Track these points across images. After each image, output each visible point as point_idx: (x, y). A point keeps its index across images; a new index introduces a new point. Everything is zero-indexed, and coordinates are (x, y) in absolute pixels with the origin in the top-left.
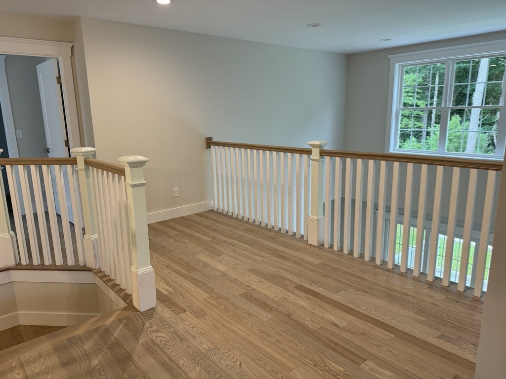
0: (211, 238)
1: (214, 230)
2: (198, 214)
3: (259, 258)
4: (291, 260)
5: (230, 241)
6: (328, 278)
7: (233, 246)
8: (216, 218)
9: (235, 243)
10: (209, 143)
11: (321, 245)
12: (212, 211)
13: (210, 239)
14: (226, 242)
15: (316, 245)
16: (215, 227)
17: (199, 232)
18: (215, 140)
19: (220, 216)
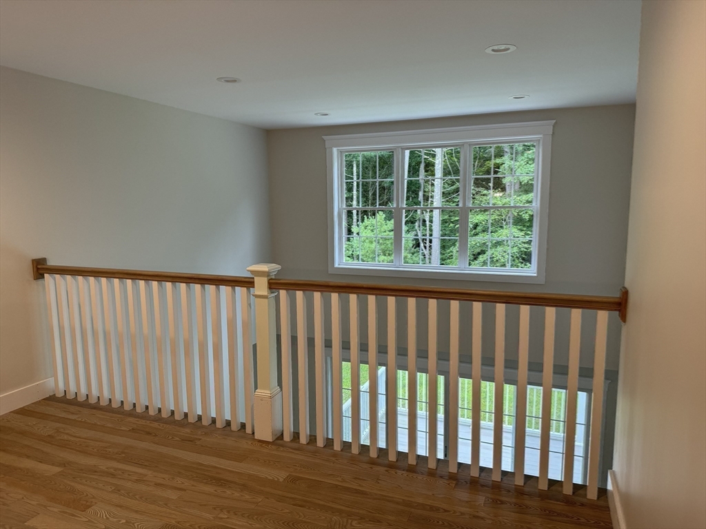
0: (59, 465)
1: (64, 445)
2: (22, 412)
3: (173, 495)
4: (235, 483)
5: (104, 465)
6: (309, 508)
7: (113, 476)
8: (63, 415)
9: (116, 469)
10: (40, 269)
11: (277, 439)
12: (52, 399)
13: (57, 469)
14: (94, 470)
15: (270, 439)
16: (66, 437)
17: (28, 457)
18: (52, 262)
19: (72, 408)
